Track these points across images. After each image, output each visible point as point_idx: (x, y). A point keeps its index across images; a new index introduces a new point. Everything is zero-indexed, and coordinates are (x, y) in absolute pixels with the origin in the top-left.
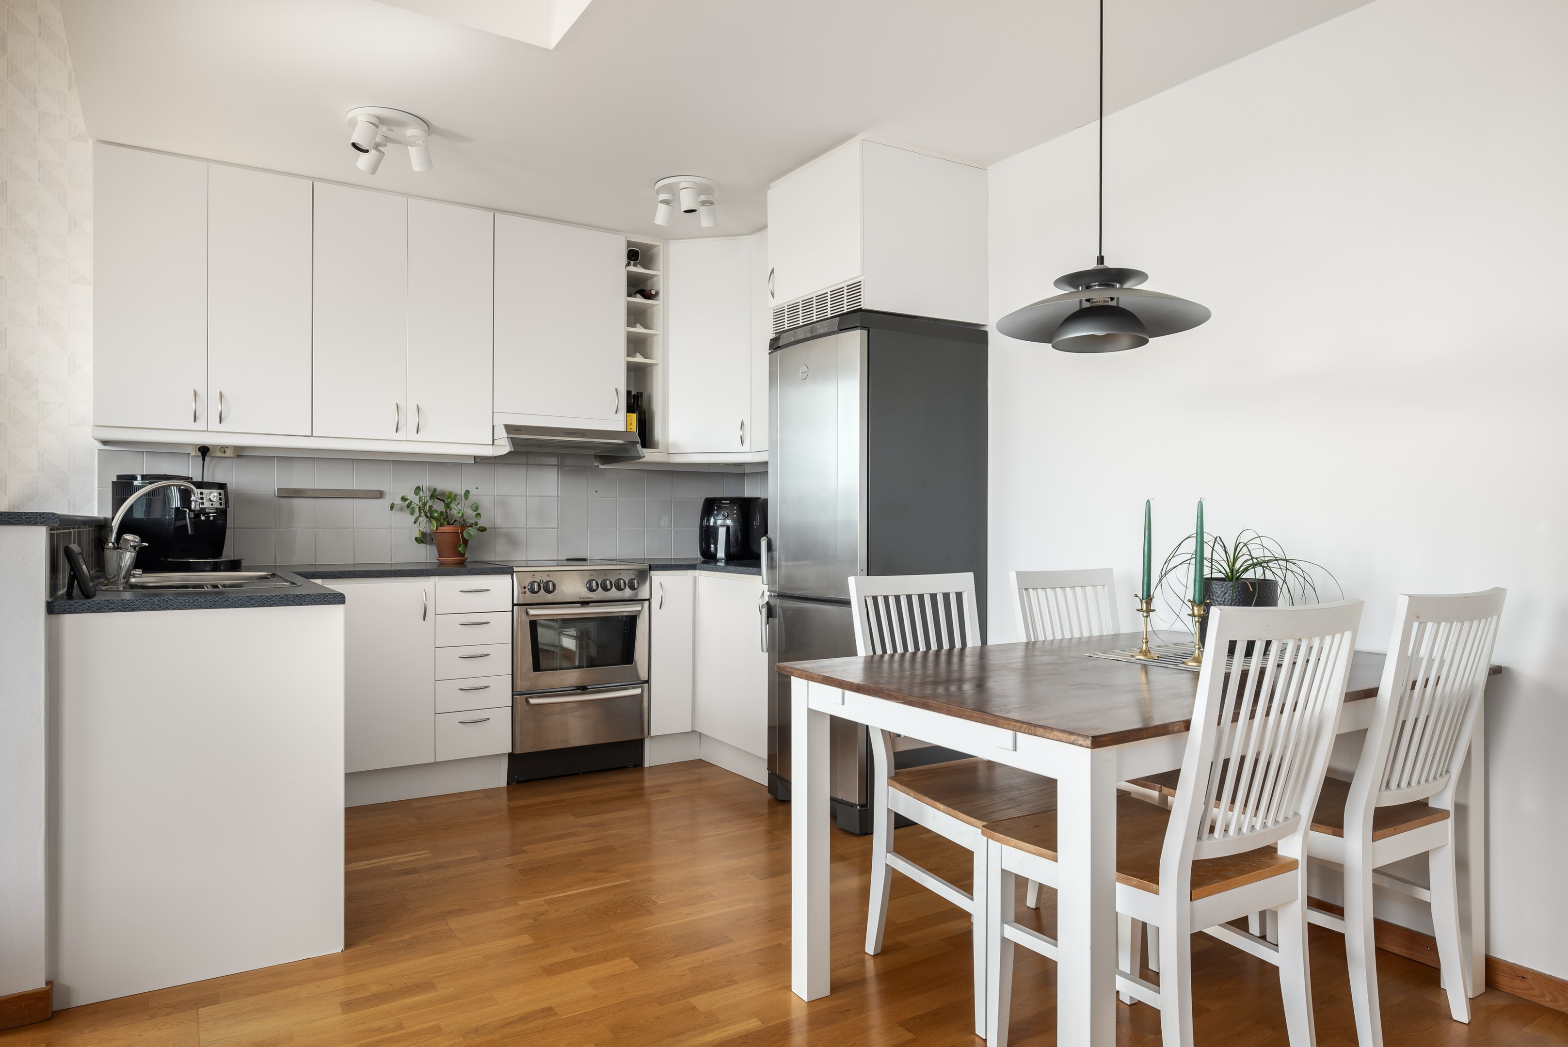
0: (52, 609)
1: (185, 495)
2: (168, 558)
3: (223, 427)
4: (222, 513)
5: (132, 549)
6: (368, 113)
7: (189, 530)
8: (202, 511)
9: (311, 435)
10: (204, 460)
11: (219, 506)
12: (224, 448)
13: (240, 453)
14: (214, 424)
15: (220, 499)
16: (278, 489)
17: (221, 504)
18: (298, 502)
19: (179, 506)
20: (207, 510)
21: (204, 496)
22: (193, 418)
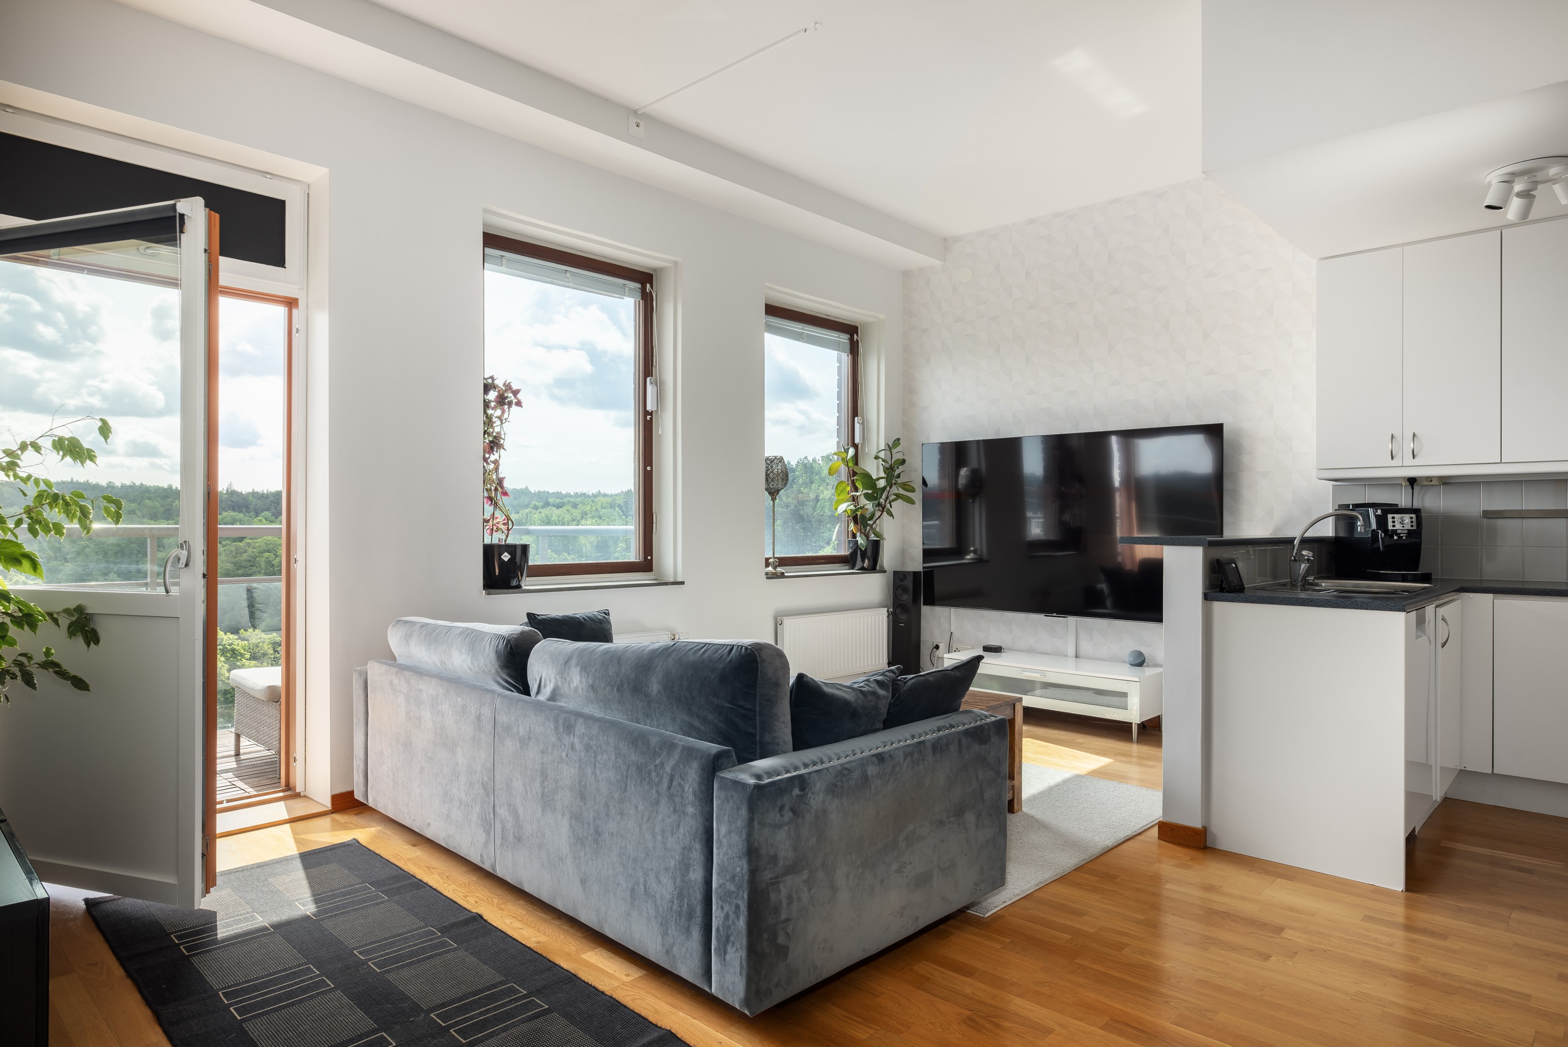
0: (1207, 597)
1: (1382, 521)
2: (1368, 569)
3: (1416, 462)
4: (1415, 534)
5: (1307, 562)
6: (1501, 173)
7: (1381, 548)
8: (1395, 532)
9: (1500, 462)
10: (1413, 488)
11: (1410, 528)
12: (1429, 479)
13: (1446, 482)
14: (1409, 460)
15: (1412, 522)
16: (1483, 511)
17: (1412, 526)
18: (1500, 522)
19: (1375, 528)
20: (1399, 532)
21: (1395, 520)
22: (1390, 457)
